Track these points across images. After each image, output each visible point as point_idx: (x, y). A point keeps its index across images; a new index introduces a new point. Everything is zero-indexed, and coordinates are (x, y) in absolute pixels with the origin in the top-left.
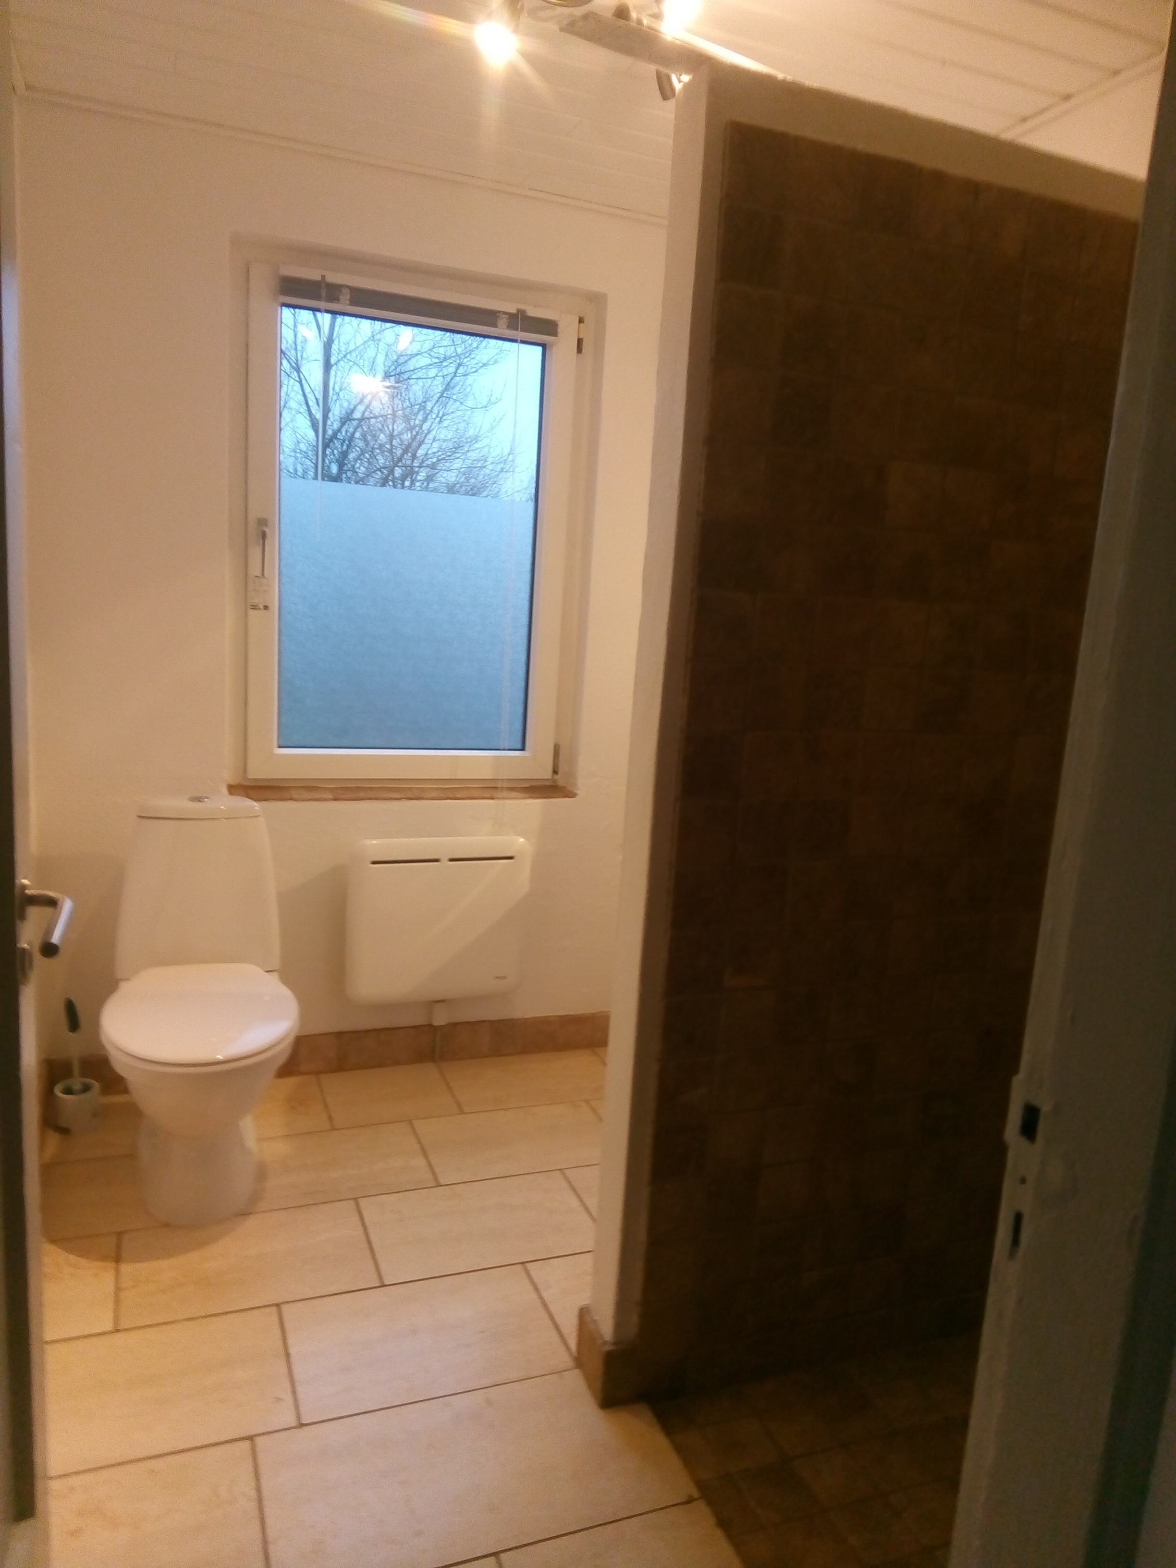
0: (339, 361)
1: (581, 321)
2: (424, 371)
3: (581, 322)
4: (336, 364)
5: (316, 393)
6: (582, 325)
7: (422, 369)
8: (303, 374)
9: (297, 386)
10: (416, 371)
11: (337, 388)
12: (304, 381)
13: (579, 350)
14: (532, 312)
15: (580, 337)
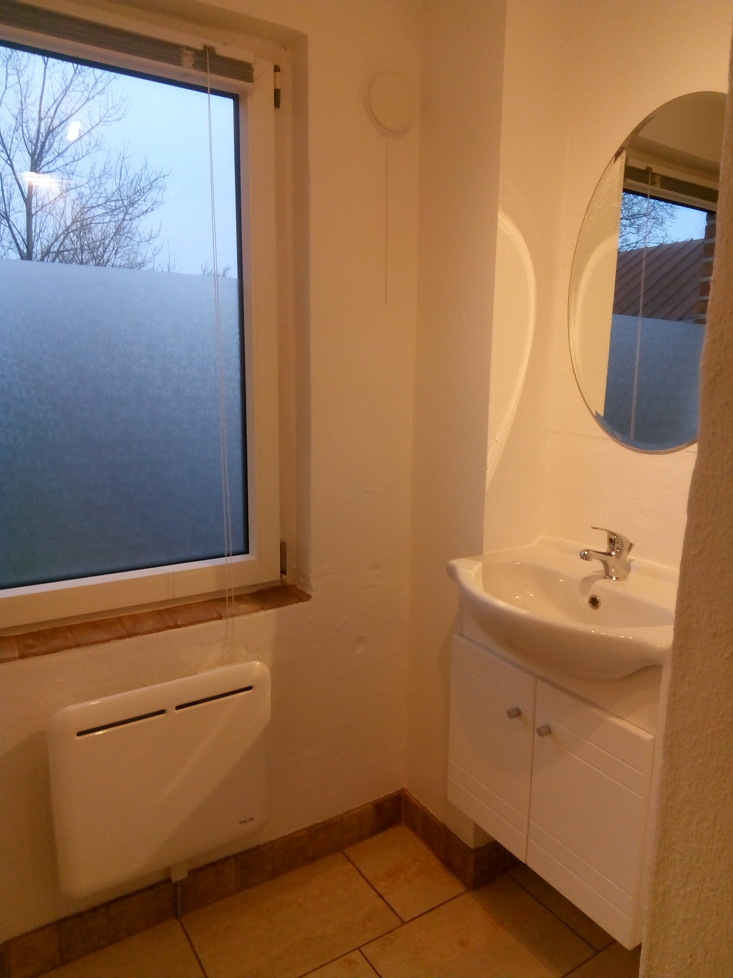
0: (37, 212)
1: (277, 69)
2: (101, 218)
3: (277, 71)
4: (35, 214)
5: (23, 234)
6: (278, 74)
7: (100, 216)
8: (12, 222)
9: (7, 230)
10: (95, 218)
11: (38, 230)
12: (12, 227)
13: (277, 104)
14: (222, 51)
15: (278, 87)
